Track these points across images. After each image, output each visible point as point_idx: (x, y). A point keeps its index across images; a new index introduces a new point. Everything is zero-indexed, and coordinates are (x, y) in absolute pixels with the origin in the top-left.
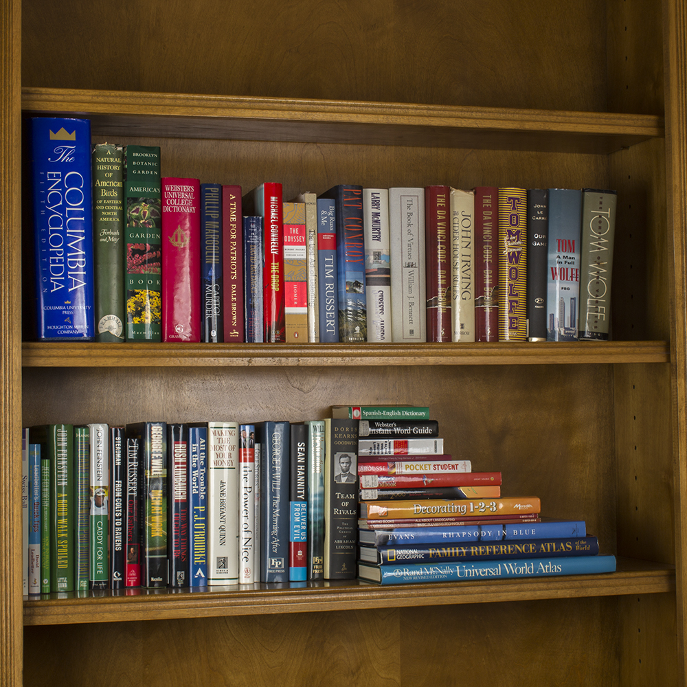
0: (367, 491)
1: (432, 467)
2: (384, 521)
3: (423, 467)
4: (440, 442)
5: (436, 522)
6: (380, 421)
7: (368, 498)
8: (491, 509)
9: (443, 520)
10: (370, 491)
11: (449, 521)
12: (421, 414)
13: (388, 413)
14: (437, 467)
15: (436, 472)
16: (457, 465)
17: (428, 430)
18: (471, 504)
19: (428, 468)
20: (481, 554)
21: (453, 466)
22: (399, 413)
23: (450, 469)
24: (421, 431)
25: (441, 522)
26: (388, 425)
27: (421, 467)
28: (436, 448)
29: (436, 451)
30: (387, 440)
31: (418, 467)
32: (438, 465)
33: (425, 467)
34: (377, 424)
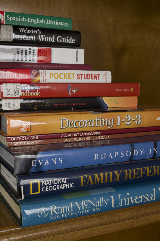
0: (8, 101)
1: (76, 76)
2: (27, 138)
3: (67, 76)
4: (82, 52)
5: (83, 136)
6: (25, 28)
7: (9, 109)
8: (136, 122)
9: (89, 134)
10: (11, 101)
11: (96, 135)
12: (64, 24)
13: (33, 21)
14: (80, 76)
15: (80, 81)
16: (99, 75)
17: (71, 40)
18: (119, 117)
19: (72, 77)
20: (134, 177)
21: (95, 76)
22: (43, 22)
23: (92, 79)
24: (64, 40)
25: (88, 136)
26: (32, 31)
27: (65, 76)
28: (77, 57)
29: (77, 61)
30: (31, 47)
31: (62, 76)
32: (82, 75)
33: (69, 76)
34: (21, 30)
